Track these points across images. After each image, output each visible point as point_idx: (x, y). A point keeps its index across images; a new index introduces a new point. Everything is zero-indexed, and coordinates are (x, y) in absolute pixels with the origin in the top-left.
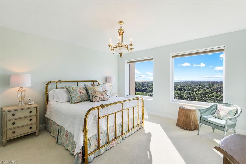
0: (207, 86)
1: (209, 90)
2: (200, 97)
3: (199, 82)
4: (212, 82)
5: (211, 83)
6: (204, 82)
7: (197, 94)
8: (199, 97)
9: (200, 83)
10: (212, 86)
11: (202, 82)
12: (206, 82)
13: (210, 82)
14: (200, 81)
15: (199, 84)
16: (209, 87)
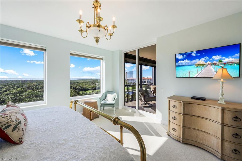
0: (17, 85)
1: (21, 88)
2: (13, 97)
3: (6, 81)
4: (22, 81)
5: (20, 82)
6: (12, 81)
7: (7, 95)
8: (11, 97)
9: (8, 82)
10: (22, 85)
11: (10, 81)
12: (15, 81)
13: (19, 80)
14: (8, 80)
15: (7, 84)
16: (20, 85)
